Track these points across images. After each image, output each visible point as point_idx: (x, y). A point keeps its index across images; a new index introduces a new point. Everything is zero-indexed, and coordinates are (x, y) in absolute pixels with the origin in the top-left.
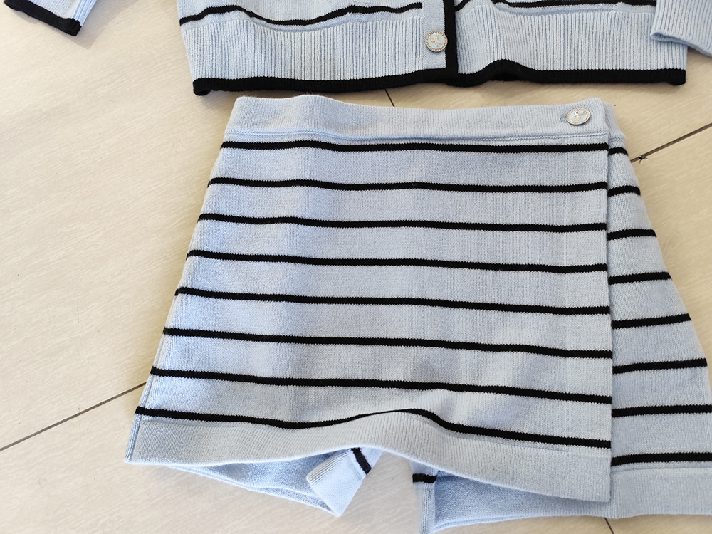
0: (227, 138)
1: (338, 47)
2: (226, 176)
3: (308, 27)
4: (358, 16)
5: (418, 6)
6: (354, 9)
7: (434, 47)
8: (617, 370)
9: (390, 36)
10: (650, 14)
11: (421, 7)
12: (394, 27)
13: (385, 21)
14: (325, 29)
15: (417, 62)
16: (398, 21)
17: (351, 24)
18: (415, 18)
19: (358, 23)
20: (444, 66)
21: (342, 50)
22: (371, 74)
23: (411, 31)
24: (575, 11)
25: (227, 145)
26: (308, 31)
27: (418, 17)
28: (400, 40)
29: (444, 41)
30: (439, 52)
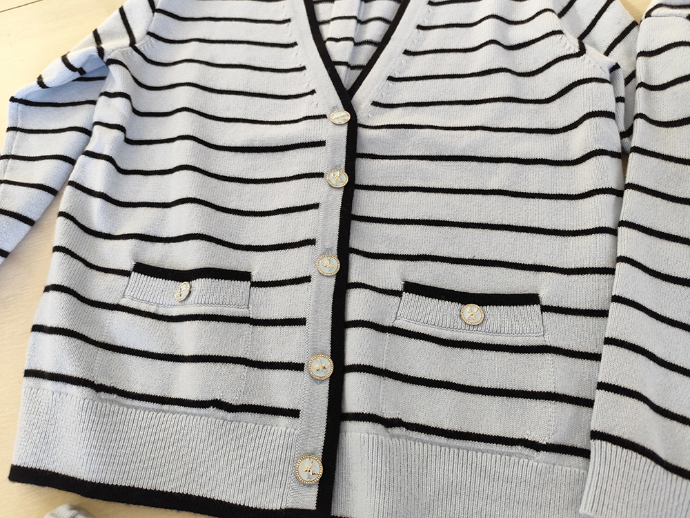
1: (194, 447)
3: (166, 407)
4: (222, 413)
6: (218, 404)
7: (304, 477)
9: (255, 450)
10: (582, 471)
11: (298, 417)
12: (263, 436)
13: (253, 425)
14: (185, 416)
15: (281, 494)
16: (269, 427)
17: (214, 420)
18: (288, 431)
19: (222, 421)
20: (314, 508)
21: (197, 450)
22: (224, 495)
23: (280, 449)
24: (488, 451)
26: (165, 412)
27: (293, 430)
28: (266, 459)
29: (318, 469)
30: (309, 486)
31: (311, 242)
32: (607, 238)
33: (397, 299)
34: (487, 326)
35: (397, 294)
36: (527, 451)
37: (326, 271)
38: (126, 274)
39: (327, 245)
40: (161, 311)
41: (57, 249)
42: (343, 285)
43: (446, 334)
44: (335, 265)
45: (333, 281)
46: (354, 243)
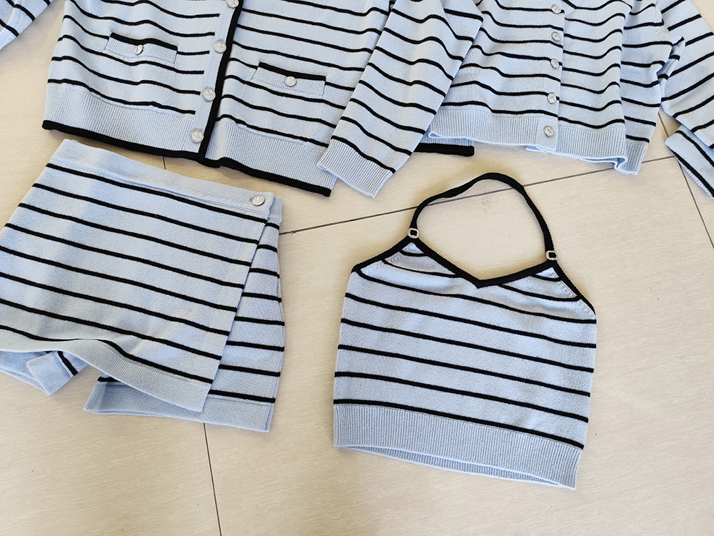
0: (51, 162)
2: (43, 184)
4: (156, 108)
5: (193, 112)
6: (154, 104)
7: (194, 138)
8: (229, 343)
9: (172, 125)
11: (195, 114)
12: (176, 121)
16: (179, 118)
17: (151, 112)
18: (189, 120)
19: (155, 113)
20: (197, 151)
22: (155, 145)
23: (184, 126)
24: (283, 139)
25: (50, 165)
26: (126, 108)
27: (191, 120)
28: (177, 130)
29: (202, 137)
30: (197, 143)
31: (212, 34)
32: (367, 53)
33: (254, 70)
34: (296, 88)
35: (255, 67)
36: (302, 142)
37: (219, 50)
38: (107, 38)
39: (221, 37)
40: (125, 60)
41: (66, 17)
42: (226, 58)
43: (275, 89)
44: (224, 48)
45: (222, 55)
46: (236, 39)
